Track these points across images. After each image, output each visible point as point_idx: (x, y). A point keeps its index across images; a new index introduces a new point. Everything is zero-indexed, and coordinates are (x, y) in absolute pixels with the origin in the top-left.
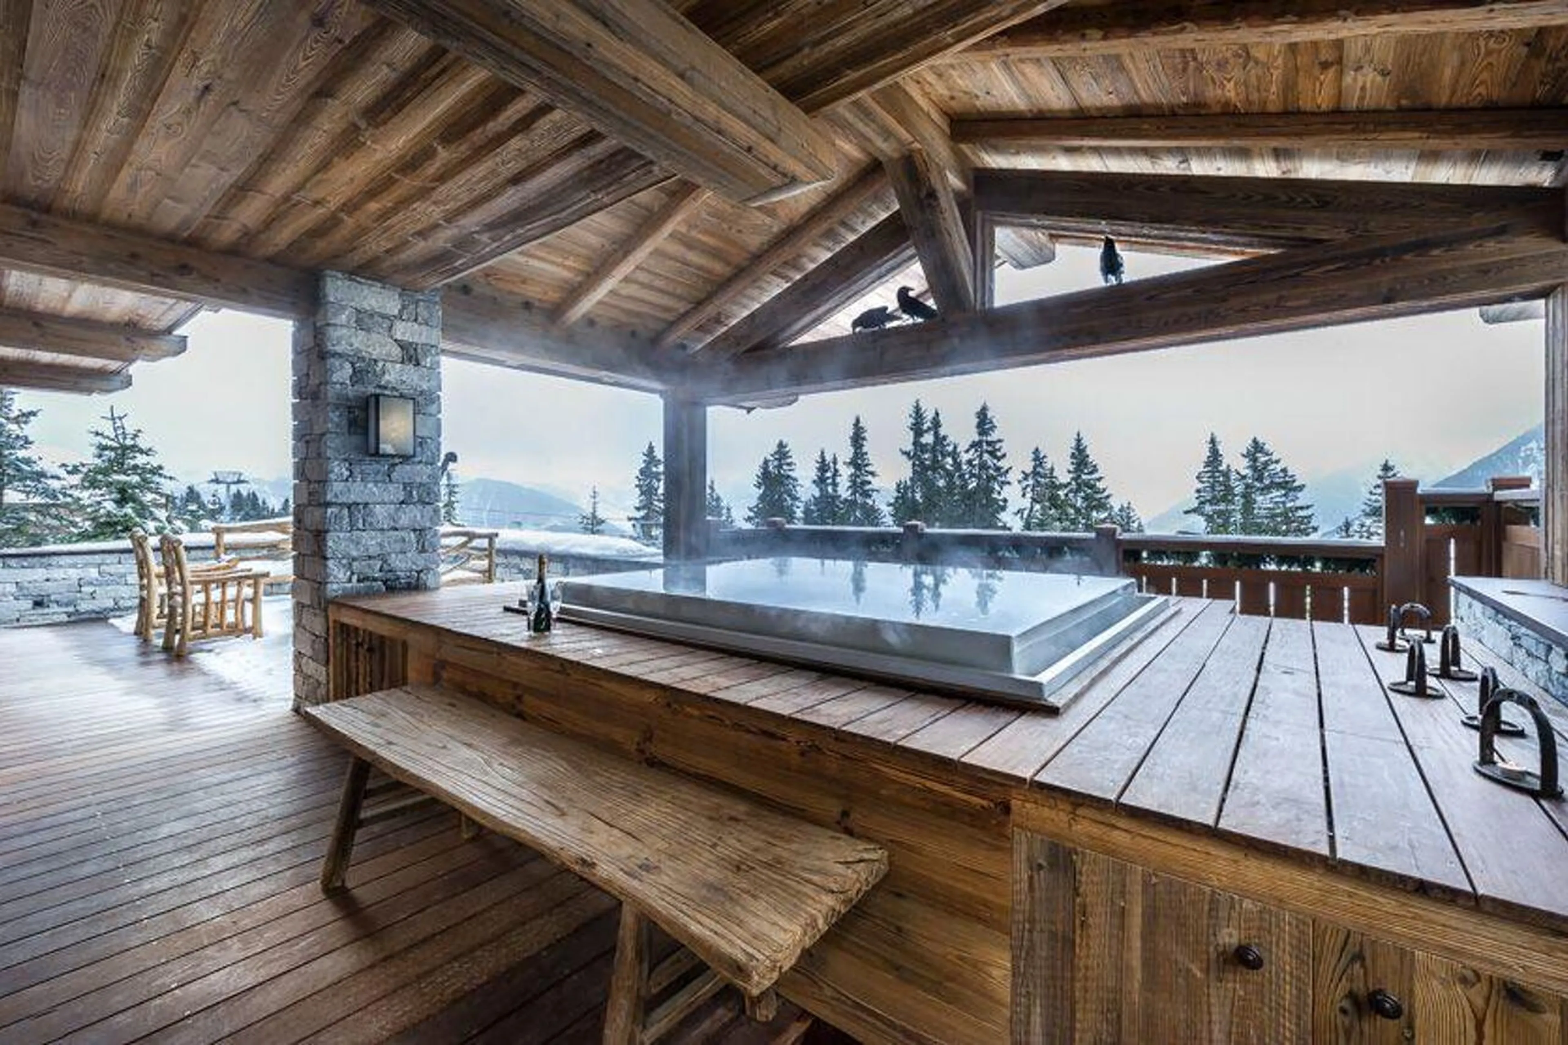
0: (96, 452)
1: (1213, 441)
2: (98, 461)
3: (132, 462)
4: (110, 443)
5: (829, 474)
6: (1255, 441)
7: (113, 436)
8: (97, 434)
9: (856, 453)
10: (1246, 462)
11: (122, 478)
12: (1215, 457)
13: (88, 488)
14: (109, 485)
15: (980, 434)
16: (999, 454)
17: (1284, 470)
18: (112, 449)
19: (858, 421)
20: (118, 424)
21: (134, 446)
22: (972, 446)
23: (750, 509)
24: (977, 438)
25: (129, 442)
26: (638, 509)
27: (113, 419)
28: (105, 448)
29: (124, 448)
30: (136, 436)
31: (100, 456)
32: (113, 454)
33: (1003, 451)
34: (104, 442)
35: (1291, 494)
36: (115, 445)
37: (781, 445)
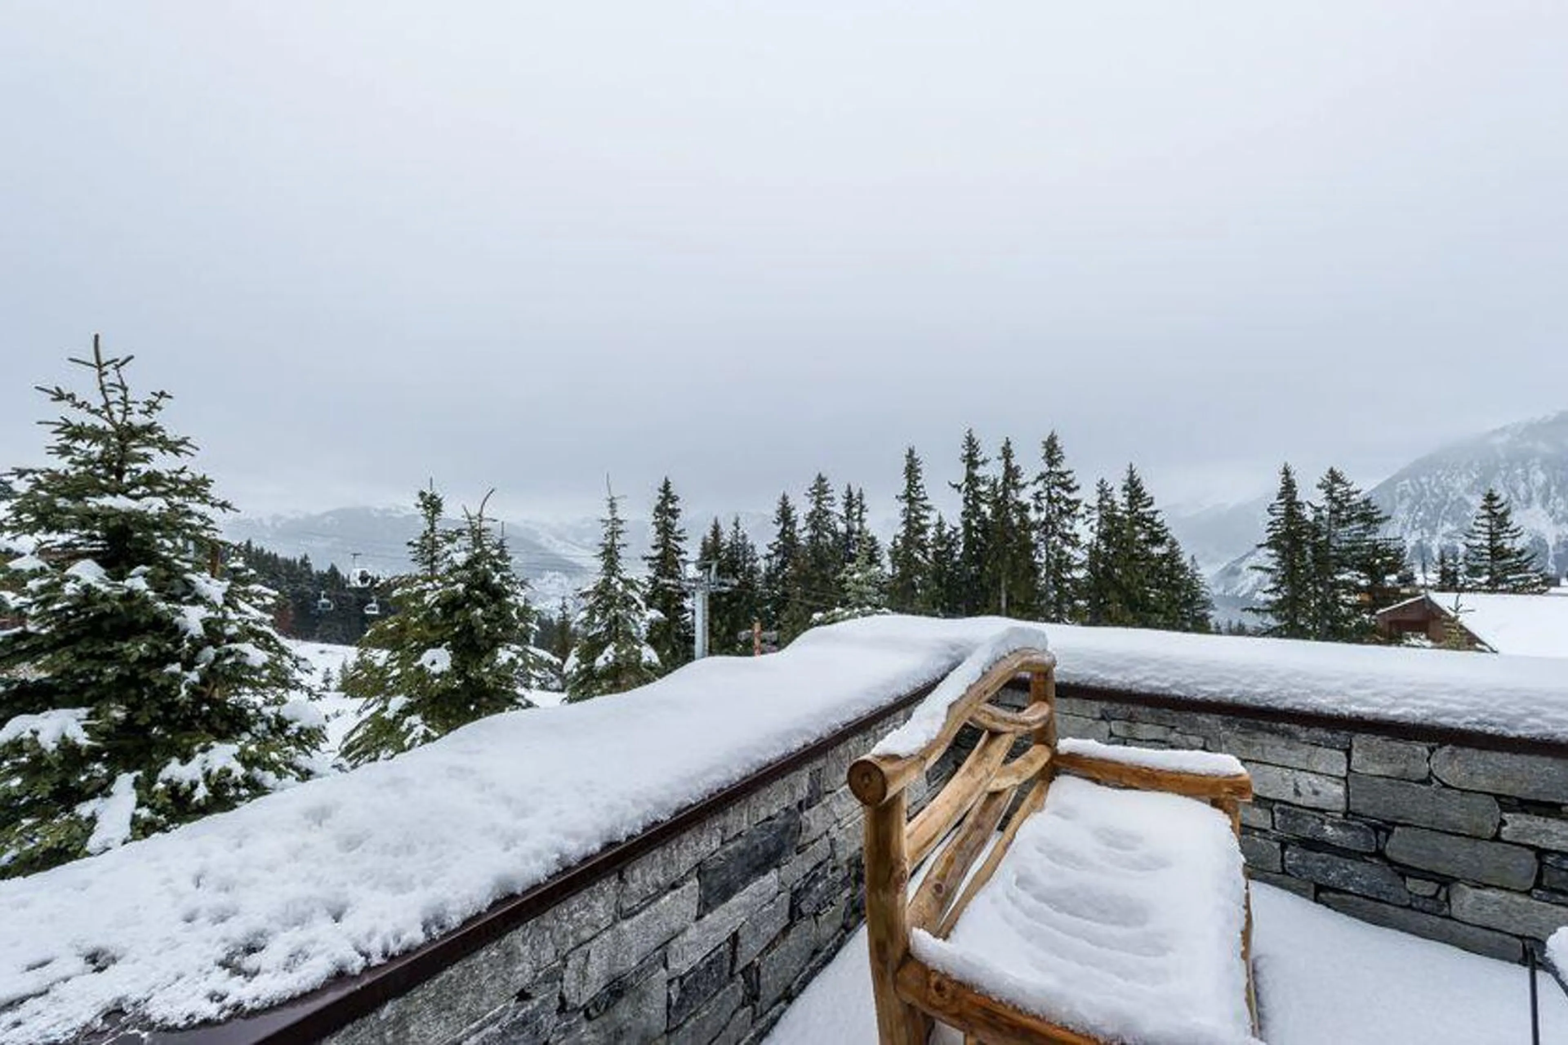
0: (55, 440)
1: (1286, 472)
2: (61, 464)
3: (144, 468)
4: (90, 420)
5: (855, 510)
6: (1331, 471)
7: (97, 403)
8: (60, 396)
9: (910, 487)
10: (1322, 494)
11: (121, 503)
12: (1289, 487)
13: (32, 529)
14: (87, 519)
15: (1050, 465)
16: (1072, 486)
17: (1366, 502)
18: (97, 435)
19: (911, 452)
20: (112, 377)
21: (150, 428)
22: (1039, 478)
23: (770, 547)
24: (1045, 468)
25: (138, 420)
26: (655, 547)
27: (99, 365)
28: (78, 433)
29: (128, 433)
30: (152, 406)
31: (64, 451)
32: (97, 449)
33: (1076, 483)
34: (79, 417)
35: (1372, 526)
36: (101, 423)
37: (821, 479)
